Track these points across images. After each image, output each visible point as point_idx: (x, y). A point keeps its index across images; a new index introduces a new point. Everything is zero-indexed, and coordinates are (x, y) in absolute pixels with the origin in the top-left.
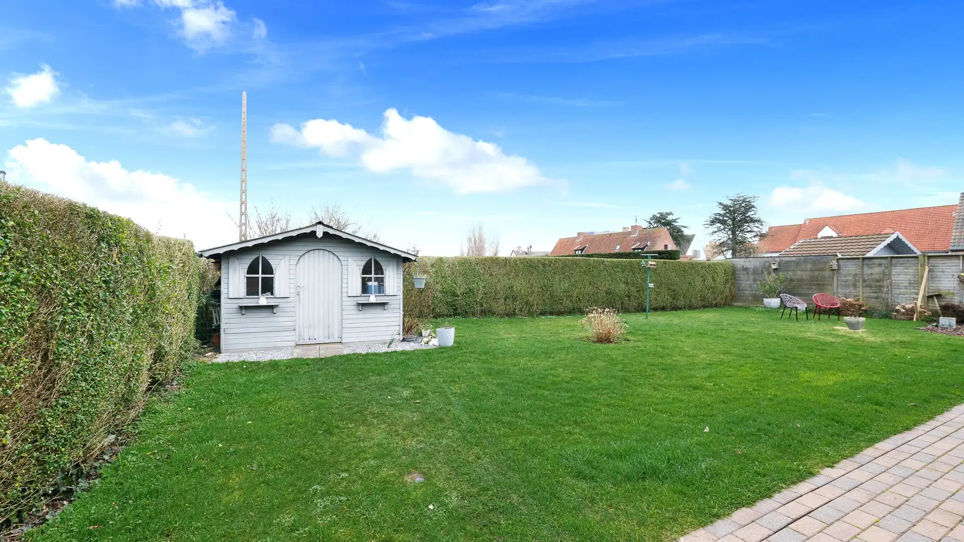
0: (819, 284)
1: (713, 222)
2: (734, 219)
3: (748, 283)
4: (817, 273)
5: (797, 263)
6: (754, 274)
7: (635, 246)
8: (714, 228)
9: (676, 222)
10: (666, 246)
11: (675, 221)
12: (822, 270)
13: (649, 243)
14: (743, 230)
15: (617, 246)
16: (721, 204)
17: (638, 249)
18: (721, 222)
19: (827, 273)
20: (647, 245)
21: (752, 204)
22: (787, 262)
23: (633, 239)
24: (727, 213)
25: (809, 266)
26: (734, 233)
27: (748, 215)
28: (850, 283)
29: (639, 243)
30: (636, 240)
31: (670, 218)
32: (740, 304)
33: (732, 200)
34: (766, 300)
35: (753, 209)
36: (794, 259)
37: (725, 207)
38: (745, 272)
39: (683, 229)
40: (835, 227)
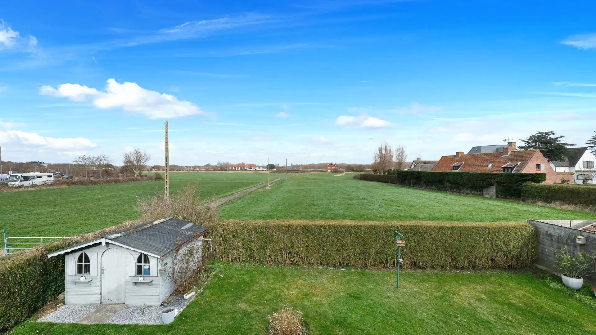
3: (551, 249)
6: (558, 242)
7: (505, 165)
10: (538, 165)
13: (519, 164)
15: (489, 164)
17: (507, 168)
23: (505, 159)
29: (510, 163)
30: (507, 160)
32: (543, 268)
38: (549, 239)
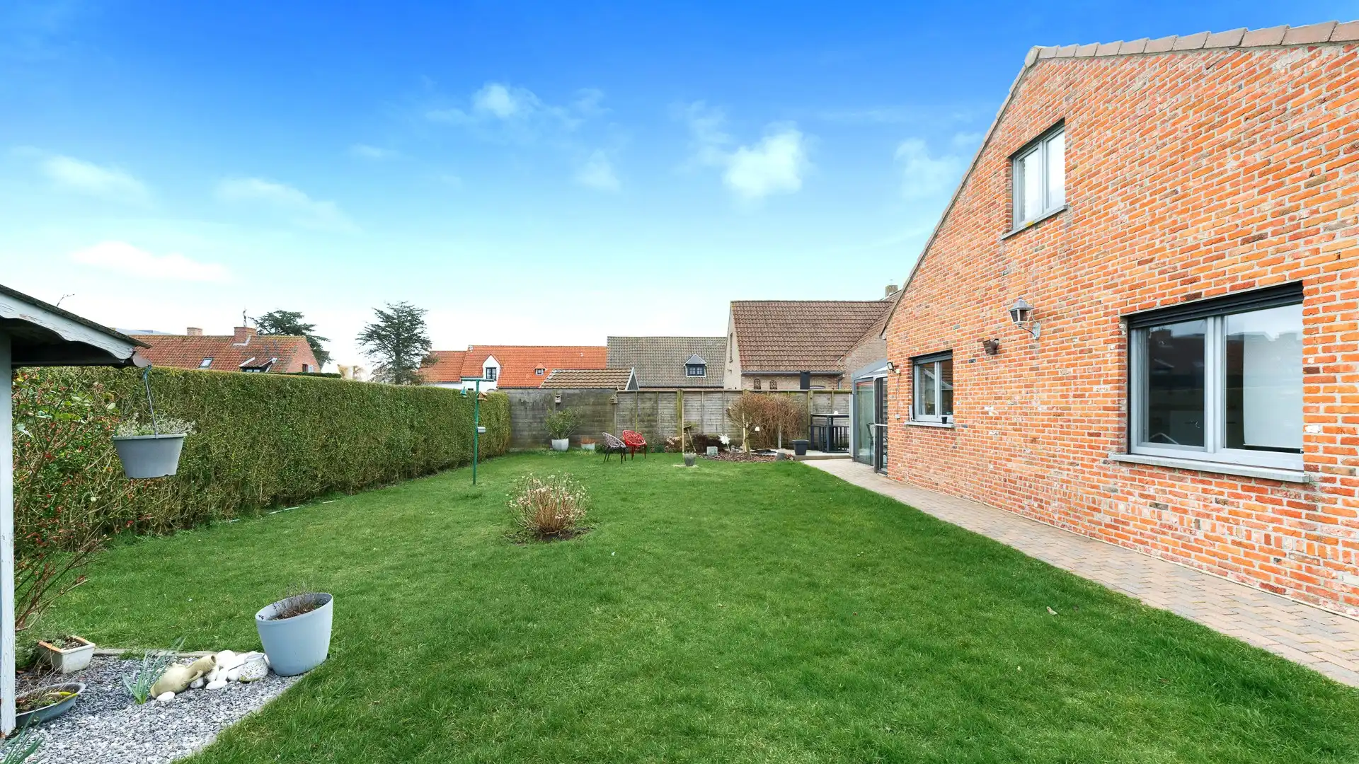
0: (600, 419)
1: (370, 336)
2: (398, 335)
3: (526, 421)
4: (599, 408)
5: (580, 397)
6: (533, 409)
7: (247, 362)
8: (371, 345)
9: (310, 330)
10: (305, 366)
11: (307, 328)
12: (605, 404)
13: (274, 360)
14: (408, 352)
15: (202, 361)
16: (381, 313)
17: (253, 368)
18: (380, 337)
19: (608, 408)
20: (271, 363)
21: (421, 319)
22: (569, 395)
23: (239, 349)
24: (389, 326)
25: (592, 400)
26: (398, 354)
27: (415, 332)
28: (627, 418)
29: (254, 359)
31: (300, 322)
32: (517, 450)
33: (395, 310)
34: (554, 442)
35: (420, 325)
36: (577, 391)
37: (387, 318)
38: (523, 408)
39: (320, 342)
40: (497, 358)
